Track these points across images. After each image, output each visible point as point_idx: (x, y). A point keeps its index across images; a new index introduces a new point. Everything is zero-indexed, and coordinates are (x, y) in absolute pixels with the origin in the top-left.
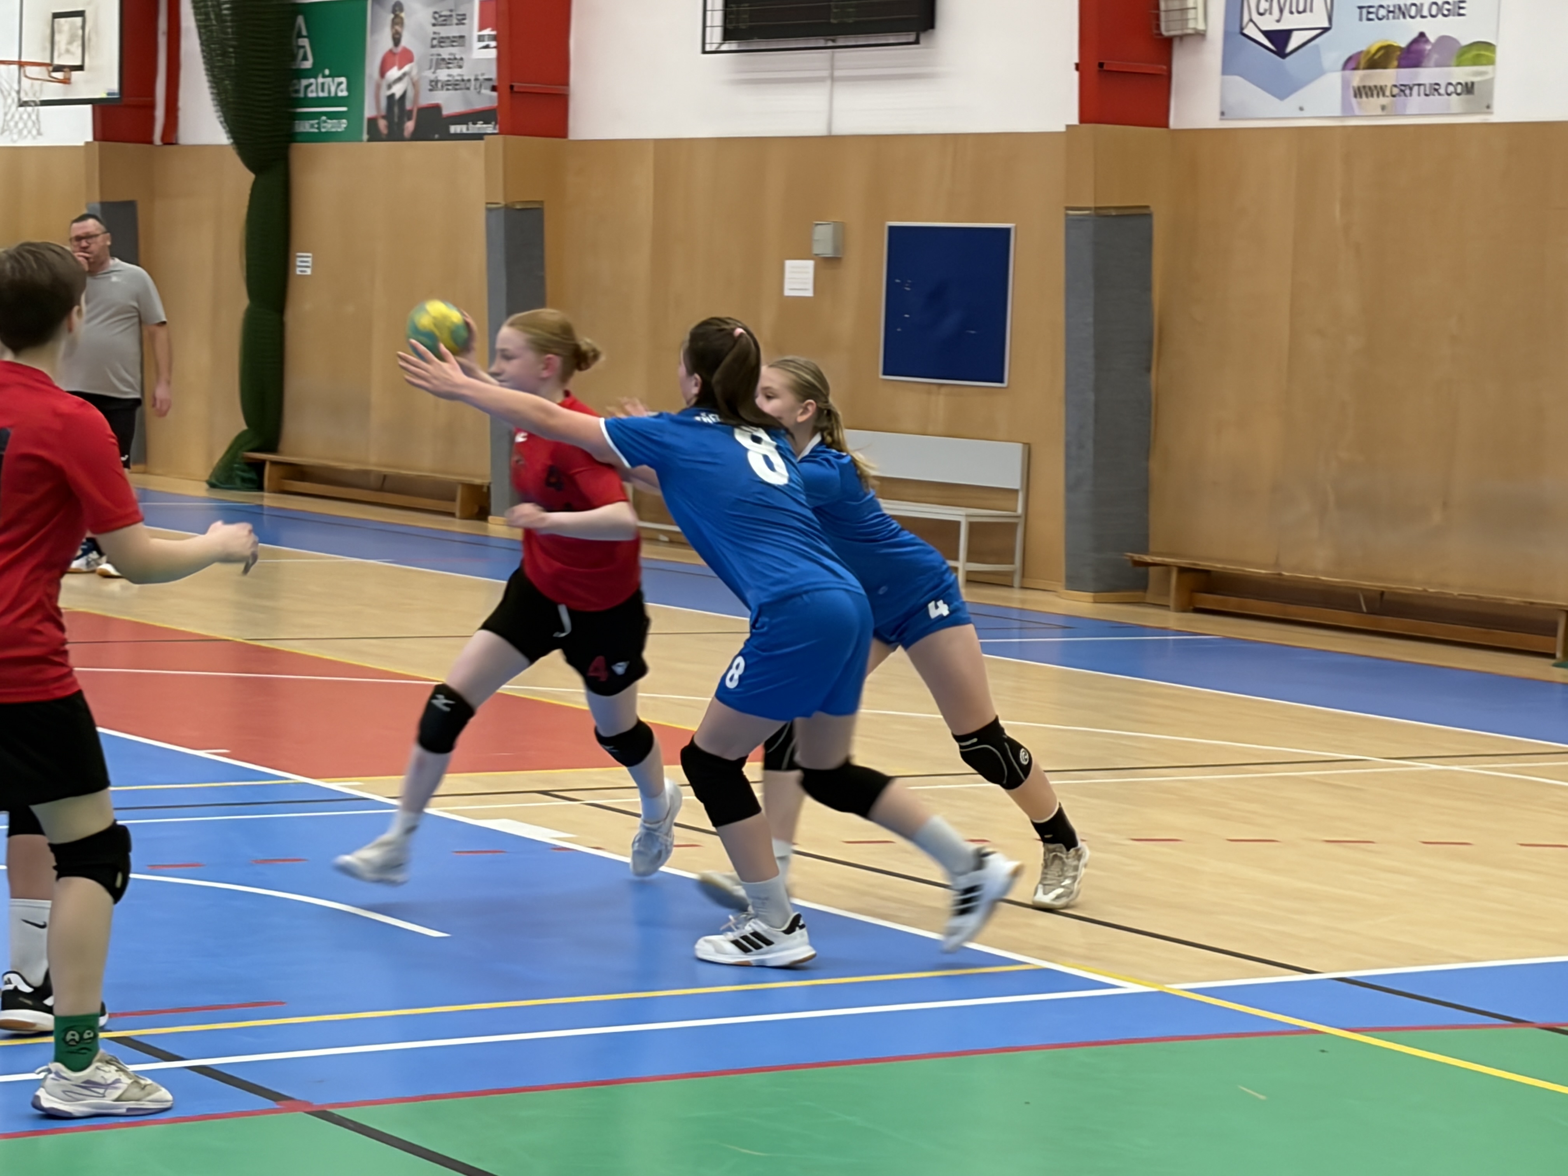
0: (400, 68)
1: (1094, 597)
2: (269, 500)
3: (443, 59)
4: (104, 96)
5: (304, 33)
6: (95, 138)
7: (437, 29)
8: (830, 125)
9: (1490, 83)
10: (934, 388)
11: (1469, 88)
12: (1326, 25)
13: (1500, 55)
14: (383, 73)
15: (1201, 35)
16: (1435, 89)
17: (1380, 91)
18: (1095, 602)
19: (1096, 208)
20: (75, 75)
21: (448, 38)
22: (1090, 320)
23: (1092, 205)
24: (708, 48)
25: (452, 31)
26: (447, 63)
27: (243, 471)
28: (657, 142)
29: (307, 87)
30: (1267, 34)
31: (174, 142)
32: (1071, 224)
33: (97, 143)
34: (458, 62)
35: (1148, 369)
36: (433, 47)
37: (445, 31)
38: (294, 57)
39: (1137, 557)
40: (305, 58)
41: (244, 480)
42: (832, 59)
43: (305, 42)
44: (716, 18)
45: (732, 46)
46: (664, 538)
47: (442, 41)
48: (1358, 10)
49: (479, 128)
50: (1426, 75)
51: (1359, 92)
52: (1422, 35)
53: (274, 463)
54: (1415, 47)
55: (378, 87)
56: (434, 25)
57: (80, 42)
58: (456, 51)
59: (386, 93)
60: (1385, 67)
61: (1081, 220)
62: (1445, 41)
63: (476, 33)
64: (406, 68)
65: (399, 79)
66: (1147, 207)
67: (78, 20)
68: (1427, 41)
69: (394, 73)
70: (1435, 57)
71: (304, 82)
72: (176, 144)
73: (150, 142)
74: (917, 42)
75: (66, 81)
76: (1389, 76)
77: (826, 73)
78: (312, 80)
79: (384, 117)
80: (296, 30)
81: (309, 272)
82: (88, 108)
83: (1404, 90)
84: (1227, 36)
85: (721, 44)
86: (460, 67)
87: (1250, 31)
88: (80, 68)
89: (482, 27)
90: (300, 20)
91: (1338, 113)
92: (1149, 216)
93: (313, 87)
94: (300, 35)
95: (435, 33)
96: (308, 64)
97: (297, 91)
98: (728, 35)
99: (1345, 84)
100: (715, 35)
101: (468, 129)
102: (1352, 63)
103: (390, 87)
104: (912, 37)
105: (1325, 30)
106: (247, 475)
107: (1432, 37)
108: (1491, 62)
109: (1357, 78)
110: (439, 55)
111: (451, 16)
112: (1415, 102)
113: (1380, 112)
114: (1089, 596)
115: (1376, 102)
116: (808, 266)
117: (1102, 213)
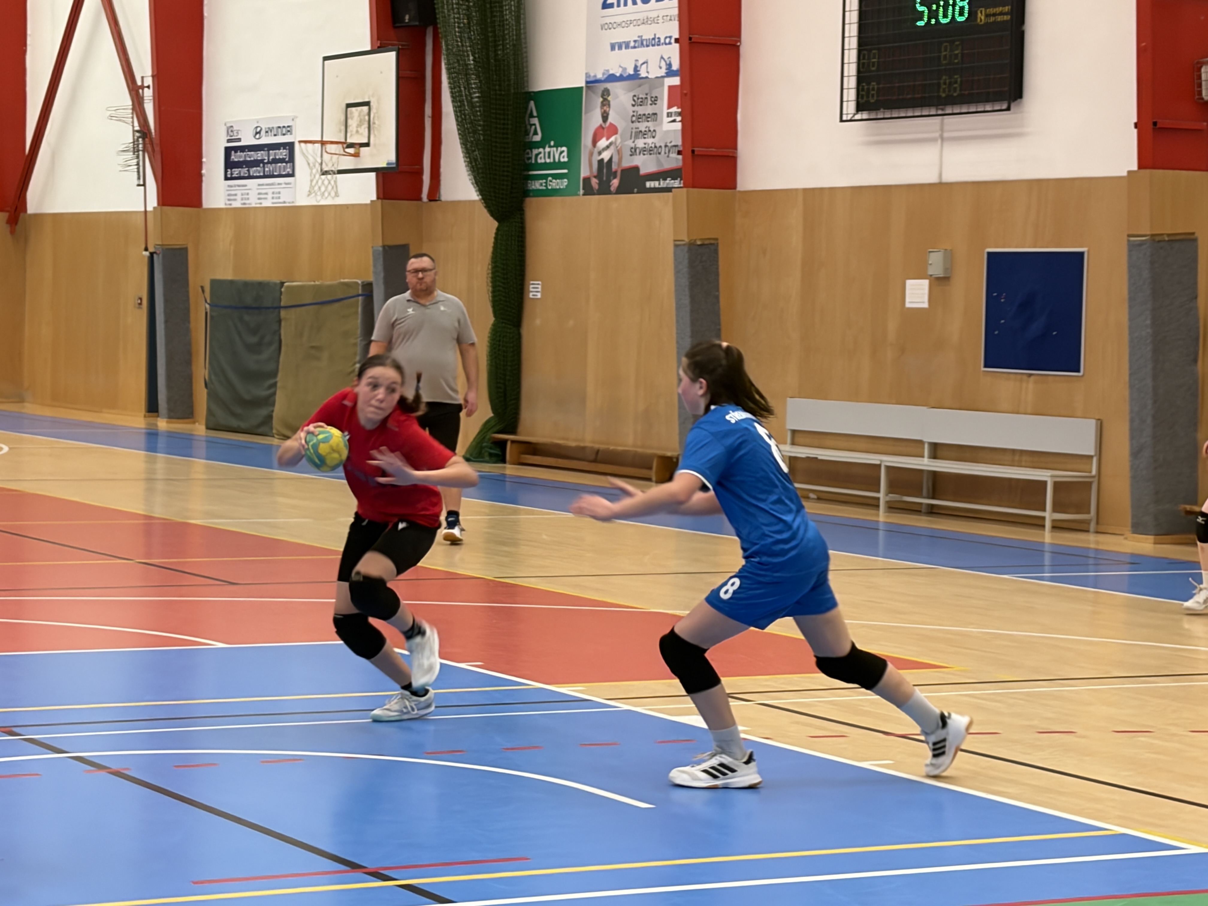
0: (608, 139)
1: (1155, 539)
2: (510, 470)
3: (641, 131)
4: (385, 165)
5: (535, 114)
6: (378, 198)
7: (636, 108)
8: (940, 174)
10: (1025, 377)
14: (595, 142)
18: (1155, 543)
19: (1152, 235)
20: (363, 150)
21: (644, 115)
22: (1148, 322)
23: (1148, 233)
24: (844, 118)
25: (648, 109)
26: (643, 134)
27: (491, 448)
28: (805, 190)
29: (537, 155)
31: (437, 199)
32: (1133, 247)
33: (379, 201)
34: (652, 133)
35: (1195, 361)
36: (633, 122)
37: (641, 110)
38: (527, 133)
39: (1188, 507)
40: (536, 133)
41: (491, 455)
42: (942, 124)
43: (535, 121)
44: (851, 95)
45: (865, 115)
46: (812, 496)
47: (640, 118)
49: (668, 184)
53: (513, 442)
55: (591, 154)
56: (633, 106)
57: (366, 125)
58: (651, 125)
59: (596, 158)
61: (1141, 244)
63: (665, 111)
64: (612, 139)
65: (608, 147)
66: (1193, 234)
67: (365, 108)
69: (603, 143)
71: (535, 151)
72: (440, 200)
73: (419, 199)
74: (1008, 109)
75: (356, 155)
77: (937, 135)
78: (541, 150)
79: (595, 177)
80: (529, 112)
81: (539, 295)
82: (373, 175)
85: (855, 114)
86: (654, 137)
88: (367, 145)
89: (670, 106)
90: (532, 104)
92: (1195, 240)
93: (542, 155)
94: (531, 116)
95: (634, 112)
96: (538, 138)
97: (530, 158)
98: (860, 108)
100: (850, 107)
101: (659, 184)
103: (600, 153)
104: (1005, 106)
106: (492, 451)
110: (638, 128)
111: (646, 98)
114: (1151, 538)
116: (924, 284)
117: (1157, 239)
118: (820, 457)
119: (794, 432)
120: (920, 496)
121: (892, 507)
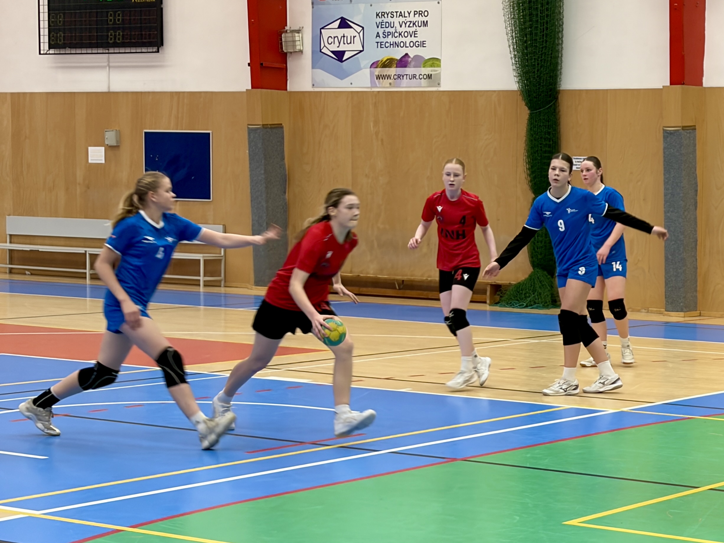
8: (109, 87)
9: (439, 75)
11: (429, 77)
12: (362, 49)
13: (442, 63)
15: (301, 52)
16: (414, 76)
17: (389, 77)
19: (263, 125)
23: (261, 123)
24: (42, 52)
28: (12, 94)
30: (333, 52)
32: (251, 131)
42: (108, 58)
44: (45, 39)
45: (52, 51)
46: (28, 272)
48: (377, 44)
50: (409, 71)
51: (378, 77)
52: (407, 54)
54: (404, 59)
60: (390, 67)
61: (256, 129)
62: (417, 57)
66: (281, 124)
68: (409, 57)
70: (413, 63)
74: (158, 52)
76: (392, 71)
77: (106, 64)
83: (399, 76)
84: (313, 52)
85: (48, 51)
87: (324, 50)
91: (370, 86)
92: (282, 127)
98: (51, 46)
99: (372, 74)
100: (45, 46)
102: (374, 65)
104: (155, 49)
105: (361, 51)
107: (411, 55)
108: (439, 66)
109: (378, 71)
112: (405, 81)
113: (388, 85)
115: (387, 82)
116: (102, 149)
117: (265, 126)
118: (40, 250)
119: (11, 235)
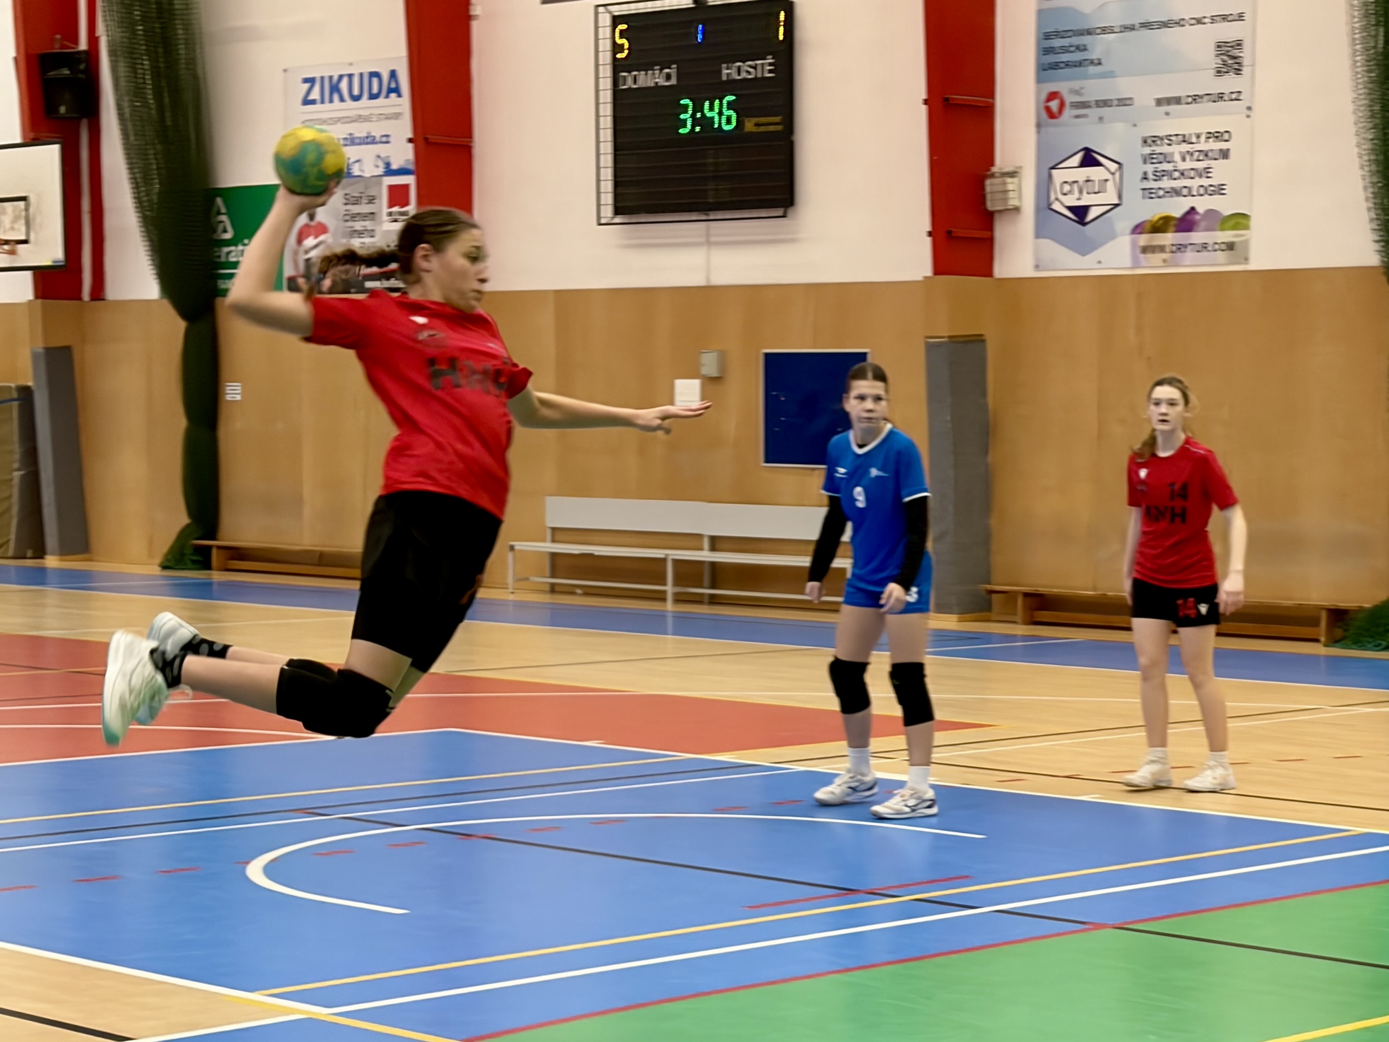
0: (316, 237)
1: (959, 618)
2: (217, 576)
3: (356, 231)
4: (49, 263)
5: (223, 210)
6: (37, 296)
7: (349, 207)
8: (708, 278)
9: (1246, 243)
11: (1231, 246)
12: (1116, 202)
13: (1253, 223)
14: (300, 241)
15: (1017, 209)
16: (1204, 246)
17: (1162, 249)
18: (959, 621)
19: (950, 337)
20: (21, 247)
21: (358, 214)
22: (949, 418)
23: (947, 335)
24: (603, 221)
25: (364, 208)
26: (360, 233)
27: (192, 555)
28: (557, 292)
29: (229, 253)
30: (1071, 209)
31: (101, 298)
32: (931, 348)
33: (39, 301)
34: (371, 233)
35: (987, 453)
36: (347, 221)
37: (355, 209)
38: (214, 231)
39: (989, 587)
40: (225, 231)
41: (193, 562)
42: (708, 228)
43: (224, 218)
44: (608, 199)
45: (622, 219)
46: (579, 591)
47: (354, 217)
48: (1141, 192)
49: (393, 284)
50: (1197, 237)
51: (1145, 250)
52: (1193, 209)
53: (219, 547)
54: (1189, 217)
55: (296, 253)
56: (346, 204)
57: (23, 222)
58: (368, 224)
59: (303, 257)
60: (1164, 231)
61: (939, 345)
62: (1211, 213)
63: (385, 210)
64: (322, 238)
65: (316, 246)
66: (981, 335)
67: (22, 204)
68: (1197, 213)
69: (310, 242)
70: (1203, 224)
71: (226, 250)
72: (103, 299)
73: (78, 297)
74: (784, 216)
75: (12, 253)
76: (1168, 238)
77: (703, 239)
78: (233, 248)
79: (303, 276)
80: (215, 209)
81: (238, 397)
82: (28, 274)
83: (1180, 248)
84: (1038, 210)
85: (613, 218)
86: (372, 236)
87: (1057, 206)
88: (25, 242)
89: (391, 205)
90: (219, 201)
91: (1129, 264)
92: (983, 341)
93: (233, 254)
94: (219, 213)
95: (347, 210)
96: (228, 236)
97: (219, 257)
98: (618, 211)
99: (1134, 244)
100: (608, 211)
101: (382, 284)
102: (1138, 229)
103: (307, 252)
104: (780, 212)
105: (1116, 205)
106: (194, 558)
107: (1201, 210)
108: (1247, 228)
109: (1144, 239)
110: (352, 227)
111: (361, 197)
112: (1189, 256)
113: (1162, 264)
114: (954, 617)
115: (1157, 258)
116: (696, 383)
117: (954, 339)
118: (596, 553)
119: (554, 529)
120: (702, 587)
121: (680, 599)
